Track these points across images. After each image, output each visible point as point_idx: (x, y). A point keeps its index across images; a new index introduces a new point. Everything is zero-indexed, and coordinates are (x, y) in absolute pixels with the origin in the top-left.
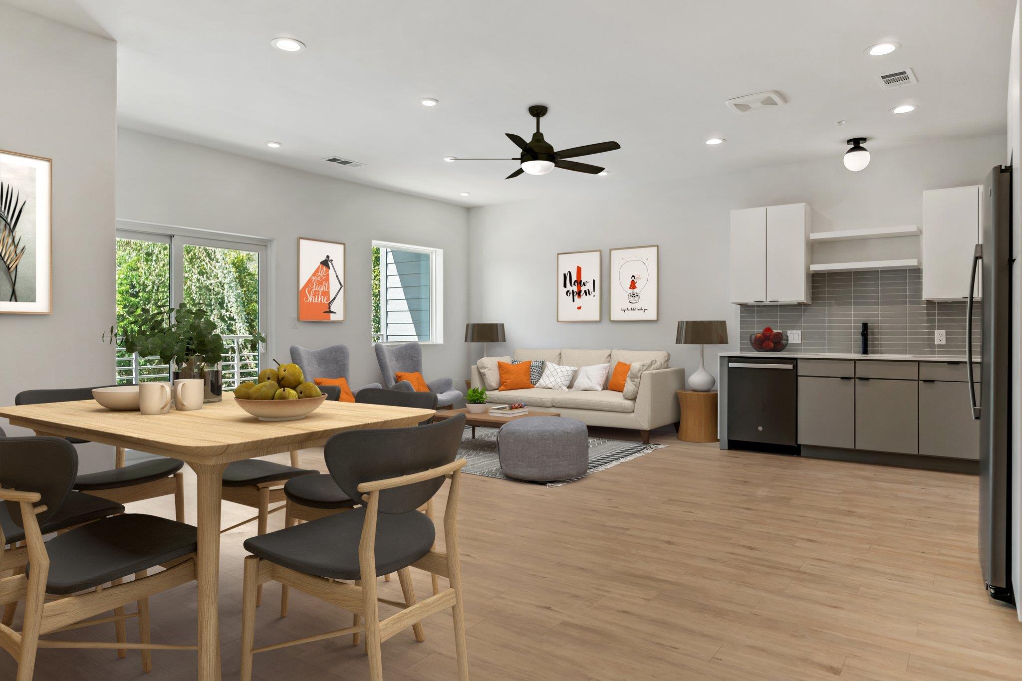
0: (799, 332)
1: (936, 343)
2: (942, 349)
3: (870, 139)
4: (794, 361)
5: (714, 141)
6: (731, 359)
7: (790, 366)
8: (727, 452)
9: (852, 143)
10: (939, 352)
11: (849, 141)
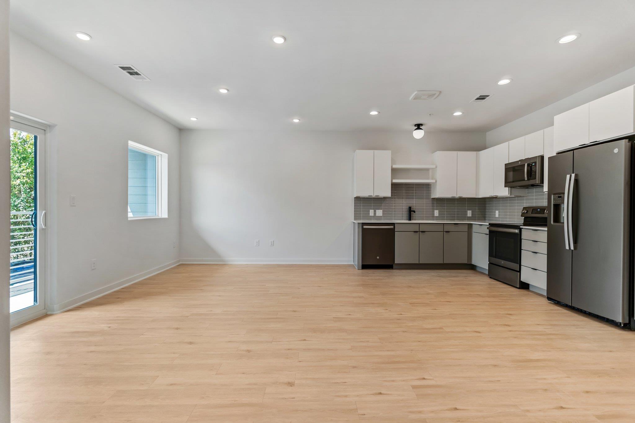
0: (382, 211)
1: (435, 216)
2: (437, 218)
3: (424, 125)
4: (393, 224)
5: (374, 113)
6: (363, 224)
7: (392, 227)
8: (361, 271)
9: (417, 126)
10: (436, 220)
11: (415, 125)
